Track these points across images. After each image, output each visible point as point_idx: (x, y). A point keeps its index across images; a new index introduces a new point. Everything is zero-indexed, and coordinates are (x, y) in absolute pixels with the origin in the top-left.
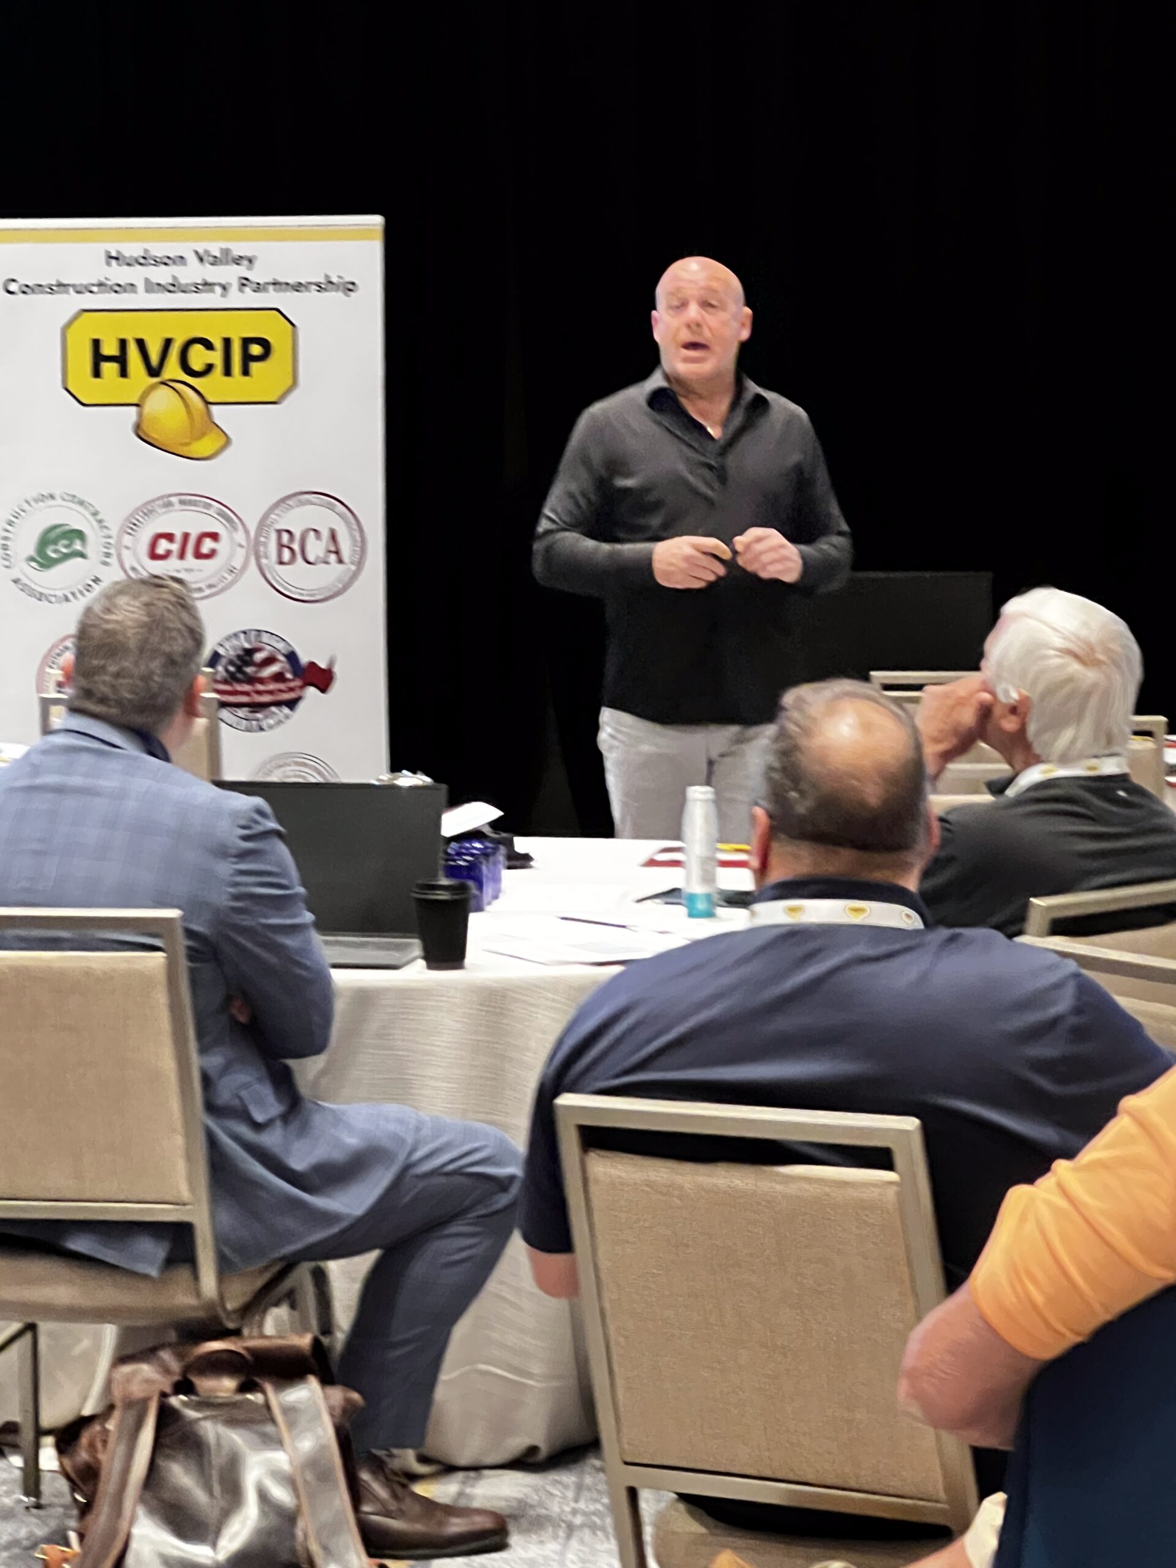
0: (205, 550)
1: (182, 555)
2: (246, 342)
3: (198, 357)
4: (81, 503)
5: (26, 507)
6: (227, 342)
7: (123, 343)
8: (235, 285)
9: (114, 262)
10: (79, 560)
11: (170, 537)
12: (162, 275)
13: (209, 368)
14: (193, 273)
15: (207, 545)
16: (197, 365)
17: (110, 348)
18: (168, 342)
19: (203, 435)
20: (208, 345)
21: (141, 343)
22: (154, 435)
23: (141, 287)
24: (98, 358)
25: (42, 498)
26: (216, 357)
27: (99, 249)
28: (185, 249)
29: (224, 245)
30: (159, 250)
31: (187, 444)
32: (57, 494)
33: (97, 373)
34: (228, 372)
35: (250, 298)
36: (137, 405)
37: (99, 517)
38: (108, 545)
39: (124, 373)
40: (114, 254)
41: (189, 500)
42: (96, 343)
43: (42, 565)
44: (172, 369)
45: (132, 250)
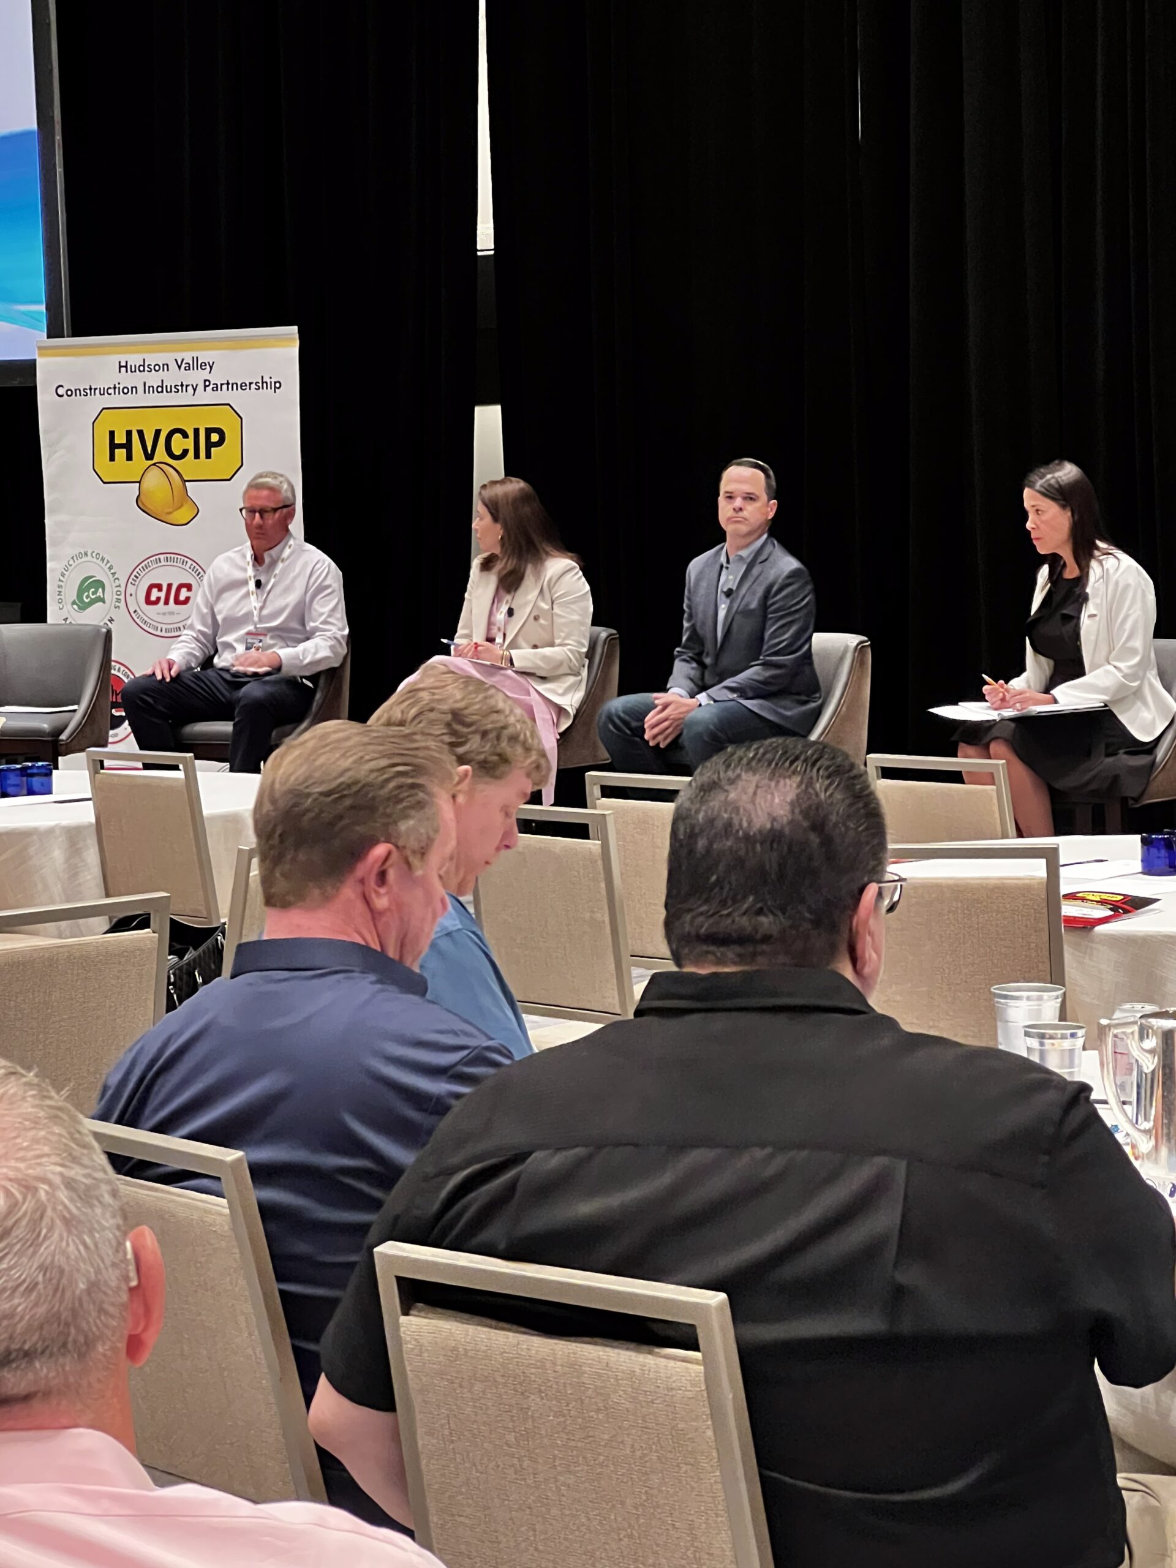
0: (182, 598)
1: (167, 602)
2: (209, 431)
3: (179, 444)
4: (103, 559)
5: (71, 562)
6: (196, 431)
7: (129, 434)
8: (201, 387)
9: (123, 369)
10: (100, 604)
11: (159, 587)
12: (154, 379)
13: (185, 452)
14: (172, 377)
15: (184, 594)
16: (177, 452)
17: (120, 439)
18: (158, 433)
19: (182, 506)
20: (185, 435)
21: (141, 433)
22: (150, 506)
23: (141, 389)
24: (113, 446)
25: (80, 555)
26: (189, 444)
27: (114, 359)
28: (167, 358)
29: (195, 354)
30: (152, 359)
31: (170, 513)
32: (89, 553)
33: (112, 458)
34: (197, 456)
35: (209, 396)
36: (139, 482)
37: (112, 571)
38: (118, 593)
39: (129, 457)
40: (123, 364)
41: (172, 557)
42: (112, 434)
43: (80, 608)
44: (161, 454)
45: (135, 360)
